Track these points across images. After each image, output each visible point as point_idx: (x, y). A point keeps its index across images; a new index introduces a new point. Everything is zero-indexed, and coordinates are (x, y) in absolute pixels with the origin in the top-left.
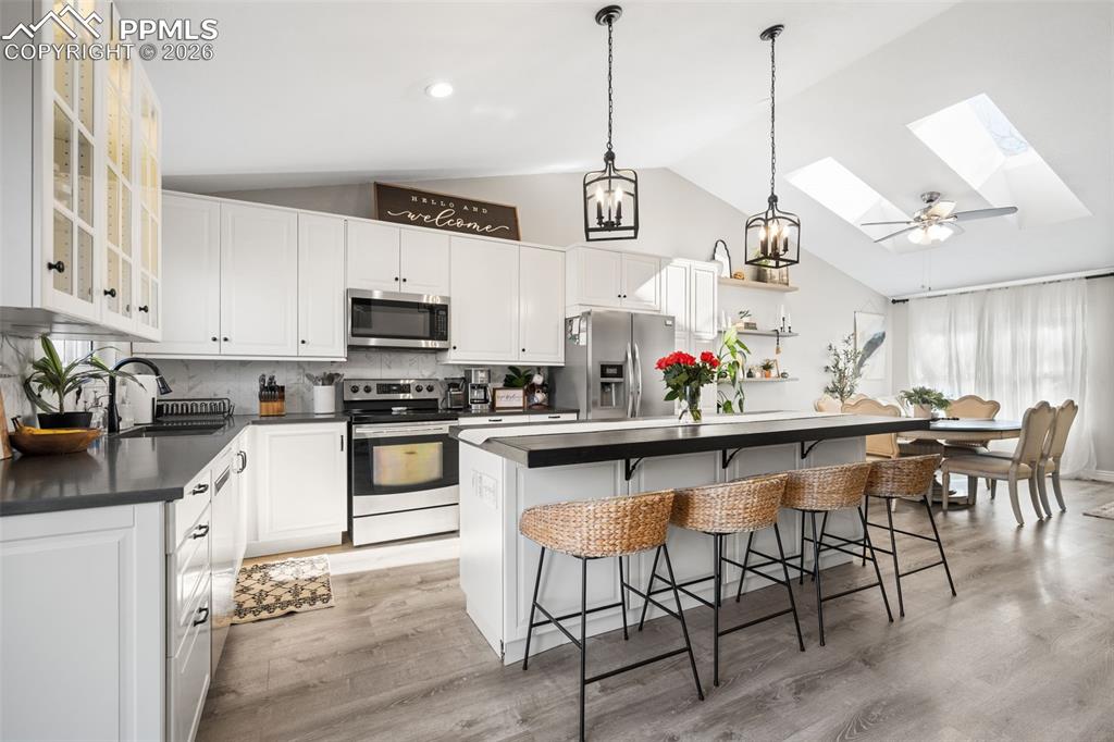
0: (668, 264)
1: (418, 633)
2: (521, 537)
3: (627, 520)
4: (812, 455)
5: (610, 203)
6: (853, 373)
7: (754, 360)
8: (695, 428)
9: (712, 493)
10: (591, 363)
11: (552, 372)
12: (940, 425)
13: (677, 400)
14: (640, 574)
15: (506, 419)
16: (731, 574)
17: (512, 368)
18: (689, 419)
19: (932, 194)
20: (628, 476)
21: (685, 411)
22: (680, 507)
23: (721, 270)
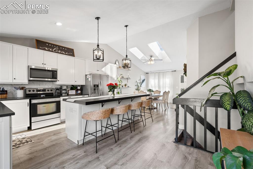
0: (107, 64)
1: (56, 144)
2: (82, 119)
3: (104, 113)
4: (133, 101)
5: (98, 54)
6: (140, 86)
7: (123, 84)
8: (114, 97)
9: (117, 108)
10: (92, 84)
11: (82, 86)
12: (153, 95)
13: (111, 92)
14: (104, 124)
15: (72, 97)
16: (120, 122)
17: (72, 85)
18: (113, 95)
19: (151, 56)
20: (102, 106)
21: (112, 94)
22: (112, 111)
23: (117, 66)
